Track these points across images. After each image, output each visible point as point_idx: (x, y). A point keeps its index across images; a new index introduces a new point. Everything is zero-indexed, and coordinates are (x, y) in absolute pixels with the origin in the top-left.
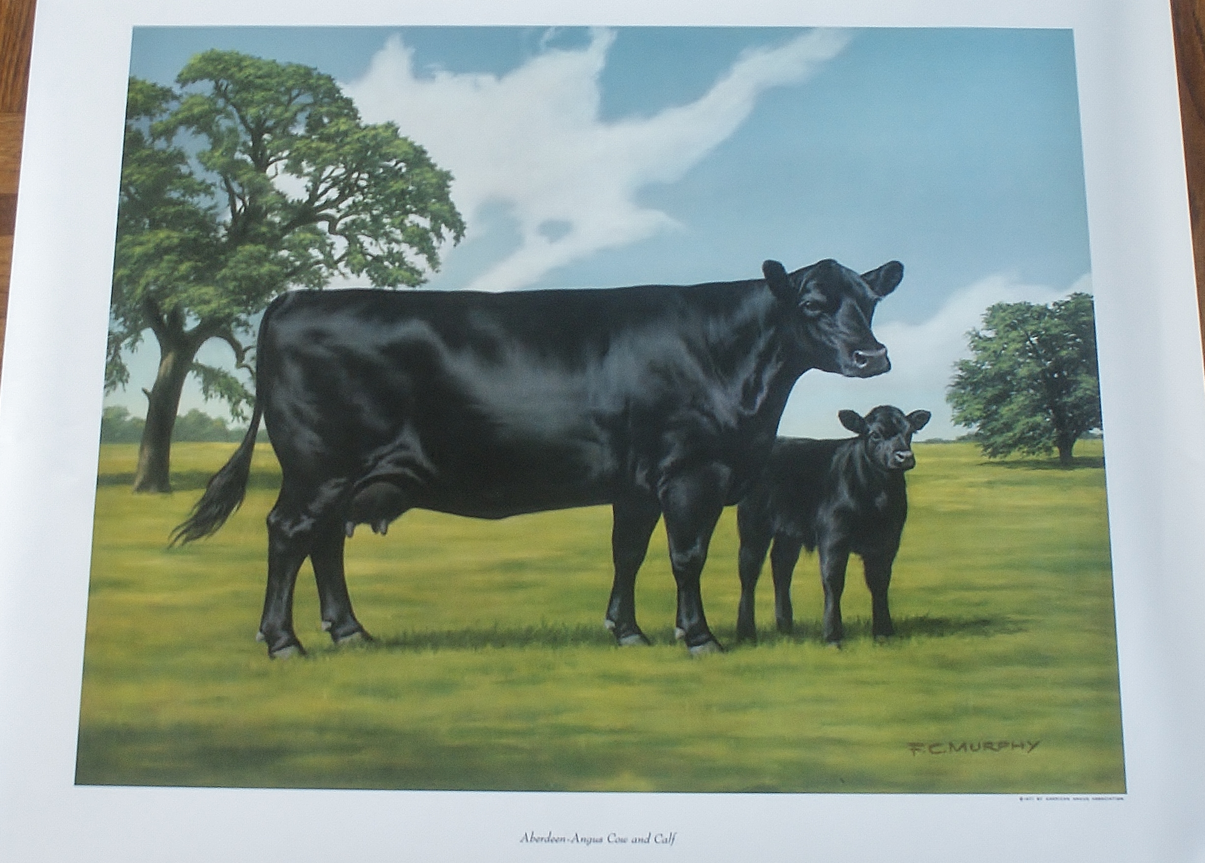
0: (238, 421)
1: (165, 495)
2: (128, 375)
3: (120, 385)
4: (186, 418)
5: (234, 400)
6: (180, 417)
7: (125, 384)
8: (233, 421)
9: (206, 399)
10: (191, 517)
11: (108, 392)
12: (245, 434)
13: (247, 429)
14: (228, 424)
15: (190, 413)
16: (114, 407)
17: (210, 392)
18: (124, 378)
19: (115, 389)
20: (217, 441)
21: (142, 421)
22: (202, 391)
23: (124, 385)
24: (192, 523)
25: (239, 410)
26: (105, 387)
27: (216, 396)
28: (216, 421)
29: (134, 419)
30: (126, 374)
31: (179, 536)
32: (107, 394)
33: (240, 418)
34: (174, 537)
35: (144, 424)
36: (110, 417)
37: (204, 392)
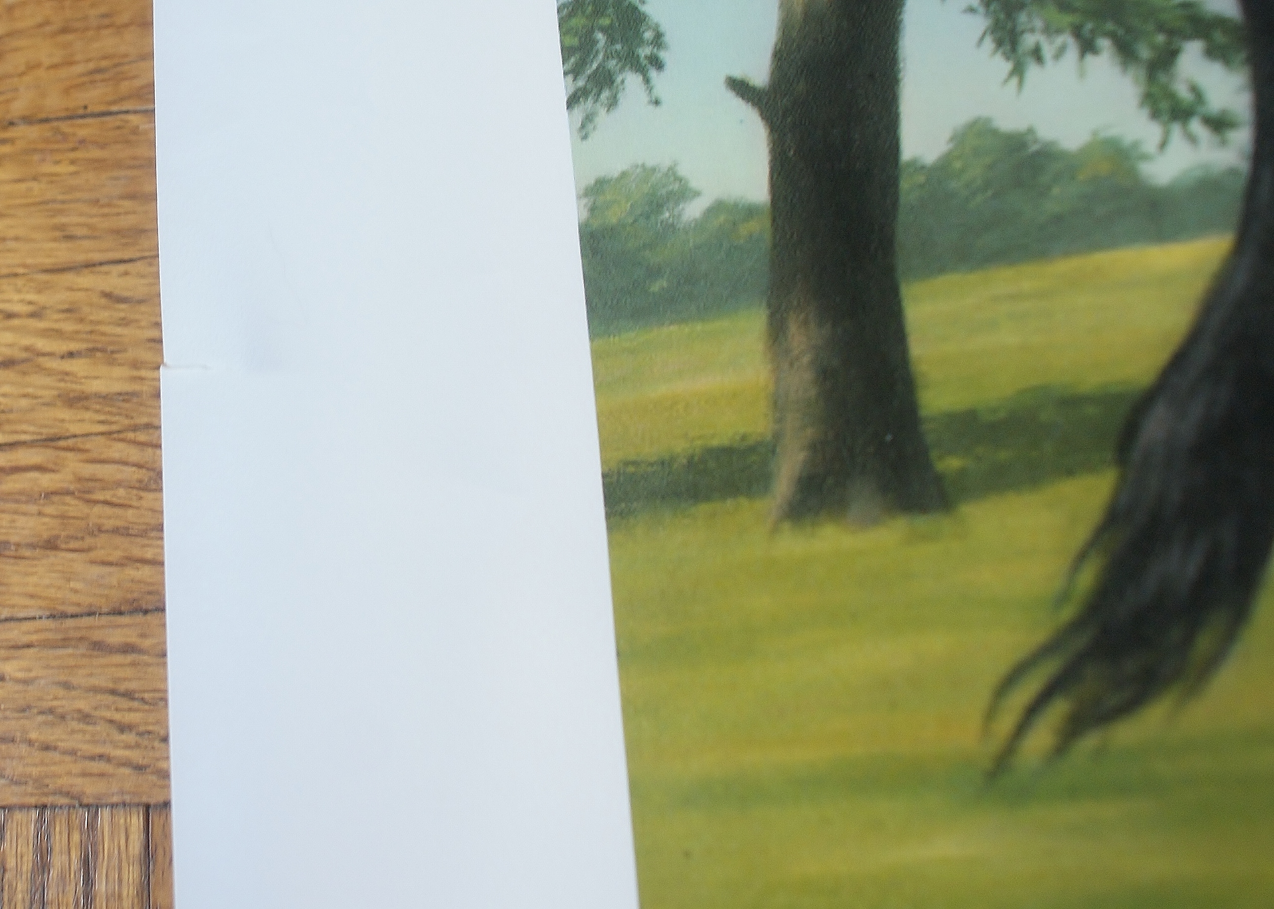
0: (1192, 139)
1: (922, 523)
2: (658, 40)
3: (631, 81)
4: (943, 167)
5: (1145, 52)
6: (916, 166)
7: (653, 73)
8: (1163, 144)
9: (1018, 71)
10: (1068, 613)
11: (589, 119)
12: (1239, 185)
13: (1244, 166)
14: (1145, 157)
15: (960, 138)
16: (624, 175)
17: (1029, 41)
18: (644, 52)
19: (613, 103)
20: (1113, 243)
21: (750, 211)
22: (989, 44)
23: (647, 81)
24: (1081, 642)
25: (1183, 92)
26: (572, 101)
27: (1060, 53)
28: (1086, 151)
29: (718, 207)
30: (648, 35)
31: (1033, 710)
32: (585, 129)
33: (1196, 126)
34: (1006, 722)
35: (767, 223)
36: (613, 217)
37: (999, 43)
